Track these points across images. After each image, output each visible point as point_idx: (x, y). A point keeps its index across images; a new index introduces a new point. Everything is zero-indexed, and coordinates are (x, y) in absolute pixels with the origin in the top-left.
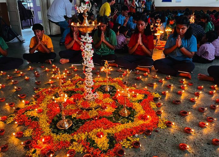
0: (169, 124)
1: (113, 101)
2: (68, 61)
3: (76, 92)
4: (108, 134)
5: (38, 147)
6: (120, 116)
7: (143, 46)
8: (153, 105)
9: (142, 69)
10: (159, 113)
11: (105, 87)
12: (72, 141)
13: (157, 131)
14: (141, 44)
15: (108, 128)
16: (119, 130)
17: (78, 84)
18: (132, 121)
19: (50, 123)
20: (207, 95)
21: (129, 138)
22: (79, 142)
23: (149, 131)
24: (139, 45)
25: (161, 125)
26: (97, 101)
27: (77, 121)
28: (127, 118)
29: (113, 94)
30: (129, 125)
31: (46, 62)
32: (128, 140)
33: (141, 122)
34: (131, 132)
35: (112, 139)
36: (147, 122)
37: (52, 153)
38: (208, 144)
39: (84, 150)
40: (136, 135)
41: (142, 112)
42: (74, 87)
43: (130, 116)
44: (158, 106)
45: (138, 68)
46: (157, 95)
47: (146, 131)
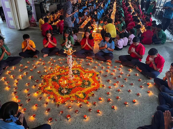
0: (103, 86)
1: (80, 78)
2: (47, 55)
3: (62, 75)
4: (83, 93)
5: (59, 101)
6: (85, 85)
7: (89, 46)
8: (97, 78)
9: (89, 58)
10: (99, 82)
11: (74, 71)
12: (70, 97)
13: (99, 89)
14: (88, 44)
15: (81, 90)
16: (86, 90)
17: (60, 71)
18: (90, 86)
19: (58, 92)
20: (118, 71)
21: (90, 93)
22: (73, 97)
23: (97, 90)
24: (87, 45)
25: (101, 87)
26: (74, 80)
27: (68, 89)
28: (88, 85)
29: (79, 75)
30: (89, 88)
31: (34, 56)
32: (90, 94)
33: (93, 86)
34: (91, 91)
35: (84, 94)
36: (95, 86)
37: (65, 102)
38: (116, 91)
39: (76, 99)
40: (93, 91)
41: (93, 82)
42: (59, 73)
43: (89, 84)
44: (99, 78)
45: (87, 57)
46: (98, 73)
47: (96, 90)
